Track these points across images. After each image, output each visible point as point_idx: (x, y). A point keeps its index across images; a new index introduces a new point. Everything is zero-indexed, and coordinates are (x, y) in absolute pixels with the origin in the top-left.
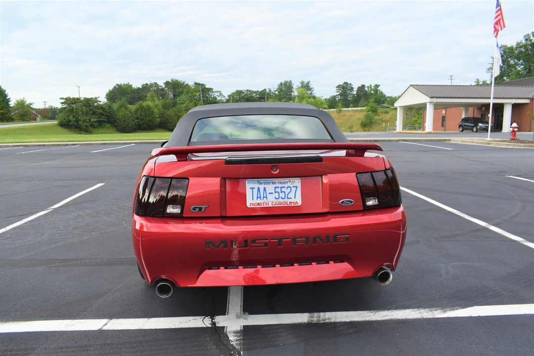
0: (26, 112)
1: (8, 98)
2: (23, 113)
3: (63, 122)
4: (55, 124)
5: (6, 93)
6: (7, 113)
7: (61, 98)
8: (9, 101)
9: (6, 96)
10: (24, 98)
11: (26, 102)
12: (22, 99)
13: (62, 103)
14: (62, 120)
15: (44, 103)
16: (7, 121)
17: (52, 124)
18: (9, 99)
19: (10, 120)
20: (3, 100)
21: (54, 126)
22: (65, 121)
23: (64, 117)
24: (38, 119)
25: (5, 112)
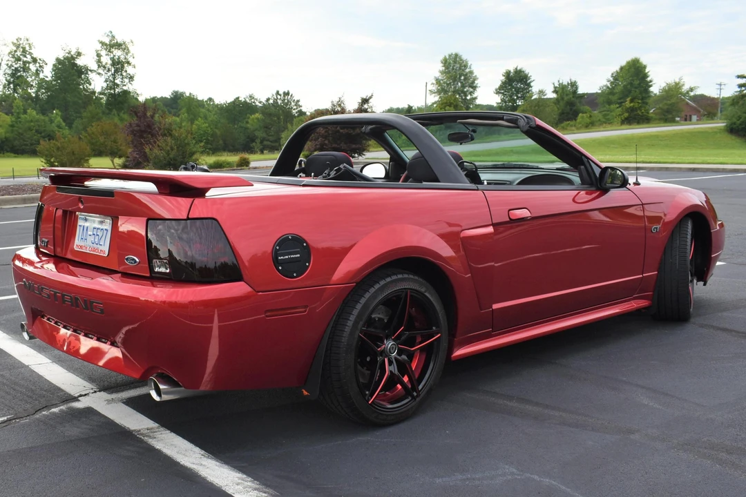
0: (672, 105)
1: (649, 79)
2: (666, 107)
3: (735, 123)
4: (720, 130)
5: (646, 71)
6: (640, 108)
7: (739, 77)
8: (651, 86)
9: (646, 76)
10: (680, 79)
11: (683, 85)
12: (677, 81)
13: (740, 86)
14: (735, 120)
15: (719, 87)
16: (638, 123)
17: (712, 128)
18: (651, 81)
19: (643, 120)
20: (639, 84)
21: (716, 133)
22: (739, 122)
23: (739, 114)
24: (694, 118)
25: (636, 105)
